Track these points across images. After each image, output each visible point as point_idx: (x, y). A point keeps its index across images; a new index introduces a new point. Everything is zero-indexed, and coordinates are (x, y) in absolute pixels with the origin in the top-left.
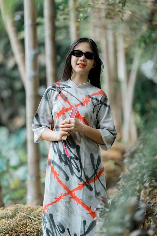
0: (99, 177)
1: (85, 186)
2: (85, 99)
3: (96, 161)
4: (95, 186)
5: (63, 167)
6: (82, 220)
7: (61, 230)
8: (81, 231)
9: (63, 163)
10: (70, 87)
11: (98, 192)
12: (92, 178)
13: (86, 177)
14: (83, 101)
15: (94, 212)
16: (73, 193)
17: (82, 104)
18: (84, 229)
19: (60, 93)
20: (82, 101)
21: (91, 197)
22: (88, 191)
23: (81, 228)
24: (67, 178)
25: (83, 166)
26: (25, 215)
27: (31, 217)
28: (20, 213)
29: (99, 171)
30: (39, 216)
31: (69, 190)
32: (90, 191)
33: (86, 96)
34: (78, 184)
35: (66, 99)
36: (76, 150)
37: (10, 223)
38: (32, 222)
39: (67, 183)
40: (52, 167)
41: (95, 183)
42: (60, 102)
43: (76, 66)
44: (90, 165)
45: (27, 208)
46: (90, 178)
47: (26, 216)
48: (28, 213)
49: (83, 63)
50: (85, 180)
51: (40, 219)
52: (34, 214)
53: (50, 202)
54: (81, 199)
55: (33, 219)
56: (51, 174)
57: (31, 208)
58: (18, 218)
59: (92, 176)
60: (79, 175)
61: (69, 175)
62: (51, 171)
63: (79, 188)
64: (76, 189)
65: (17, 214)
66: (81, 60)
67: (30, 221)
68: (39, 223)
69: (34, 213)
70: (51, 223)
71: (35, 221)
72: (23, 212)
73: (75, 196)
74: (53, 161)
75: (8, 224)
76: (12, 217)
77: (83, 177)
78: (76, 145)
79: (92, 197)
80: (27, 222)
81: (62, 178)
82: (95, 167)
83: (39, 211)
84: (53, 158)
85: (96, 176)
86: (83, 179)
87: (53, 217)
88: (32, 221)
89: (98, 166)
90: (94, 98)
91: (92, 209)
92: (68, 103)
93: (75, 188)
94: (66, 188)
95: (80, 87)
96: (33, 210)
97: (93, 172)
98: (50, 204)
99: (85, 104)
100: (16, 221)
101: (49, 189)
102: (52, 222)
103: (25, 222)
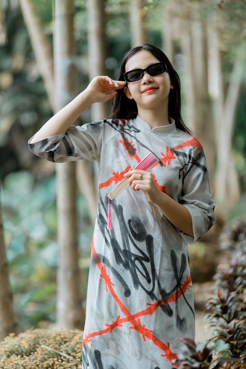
0: (185, 291)
1: (160, 308)
2: (165, 154)
3: (179, 264)
4: (177, 307)
5: (121, 273)
6: (152, 368)
9: (121, 265)
10: (139, 131)
11: (182, 318)
12: (172, 294)
13: (162, 292)
14: (163, 157)
15: (174, 353)
16: (137, 319)
17: (161, 163)
20: (161, 157)
21: (169, 327)
22: (165, 316)
24: (127, 293)
25: (157, 272)
26: (52, 350)
27: (61, 354)
28: (43, 346)
29: (185, 282)
30: (74, 351)
31: (129, 314)
32: (168, 317)
33: (167, 149)
34: (148, 304)
36: (147, 244)
37: (24, 365)
38: (64, 363)
39: (126, 301)
40: (103, 267)
41: (177, 302)
44: (169, 270)
45: (55, 337)
46: (169, 293)
47: (52, 352)
48: (57, 346)
50: (160, 297)
51: (77, 357)
52: (67, 348)
53: (97, 331)
54: (153, 330)
55: (65, 357)
56: (101, 281)
57: (62, 336)
58: (40, 356)
59: (173, 290)
60: (149, 287)
62: (101, 275)
63: (149, 311)
64: (143, 313)
65: (38, 347)
67: (60, 360)
68: (75, 365)
69: (67, 346)
70: (96, 366)
71: (68, 361)
72: (47, 344)
74: (104, 257)
75: (22, 365)
76: (29, 354)
77: (156, 292)
79: (172, 326)
80: (54, 363)
82: (179, 274)
83: (75, 342)
84: (105, 253)
85: (179, 289)
86: (156, 296)
87: (102, 356)
88: (62, 361)
89: (183, 272)
90: (180, 153)
91: (171, 349)
95: (156, 132)
96: (65, 340)
97: (175, 283)
99: (165, 163)
100: (35, 361)
101: (95, 307)
102: (99, 366)
103: (51, 364)
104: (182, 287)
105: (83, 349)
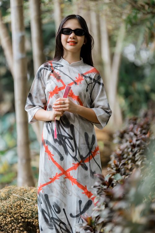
0: (94, 156)
1: (80, 166)
2: (78, 78)
3: (90, 141)
4: (90, 165)
5: (57, 148)
6: (77, 200)
7: (57, 210)
8: (77, 211)
9: (57, 143)
10: (62, 66)
11: (93, 171)
12: (87, 158)
13: (81, 157)
15: (89, 191)
16: (68, 173)
17: (75, 83)
18: (80, 208)
19: (52, 71)
20: (75, 79)
21: (86, 177)
22: (83, 170)
23: (77, 208)
24: (62, 158)
25: (78, 145)
26: (19, 196)
27: (24, 198)
28: (13, 195)
29: (94, 151)
30: (32, 197)
31: (64, 170)
32: (85, 171)
33: (79, 75)
34: (73, 164)
35: (58, 78)
36: (70, 129)
37: (3, 205)
38: (26, 203)
39: (61, 163)
40: (46, 147)
41: (90, 162)
42: (53, 81)
43: (66, 44)
44: (84, 144)
45: (20, 190)
46: (85, 157)
47: (19, 198)
48: (22, 194)
49: (73, 40)
50: (80, 160)
51: (34, 200)
52: (28, 195)
53: (45, 183)
54: (76, 178)
55: (27, 200)
56: (45, 154)
57: (24, 190)
58: (12, 200)
59: (87, 155)
60: (73, 154)
61: (63, 155)
62: (45, 151)
63: (74, 168)
64: (71, 169)
65: (10, 195)
66: (71, 38)
67: (24, 202)
68: (33, 204)
69: (28, 194)
70: (46, 204)
71: (29, 202)
72: (16, 193)
73: (70, 176)
74: (47, 141)
75: (2, 206)
76: (5, 199)
77: (78, 157)
78: (70, 124)
79: (88, 176)
80: (21, 203)
81: (57, 158)
82: (90, 146)
83: (32, 192)
84: (47, 138)
85: (91, 155)
86: (78, 159)
87: (49, 197)
88: (25, 202)
89: (93, 145)
90: (87, 76)
91: (87, 189)
92: (61, 83)
93: (70, 167)
94: (61, 168)
95: (73, 66)
96: (26, 191)
97: (88, 151)
98: (44, 185)
99: (78, 83)
100: (10, 203)
101: (43, 170)
102: (48, 203)
103: (19, 204)
104: (92, 153)
105: (38, 195)
